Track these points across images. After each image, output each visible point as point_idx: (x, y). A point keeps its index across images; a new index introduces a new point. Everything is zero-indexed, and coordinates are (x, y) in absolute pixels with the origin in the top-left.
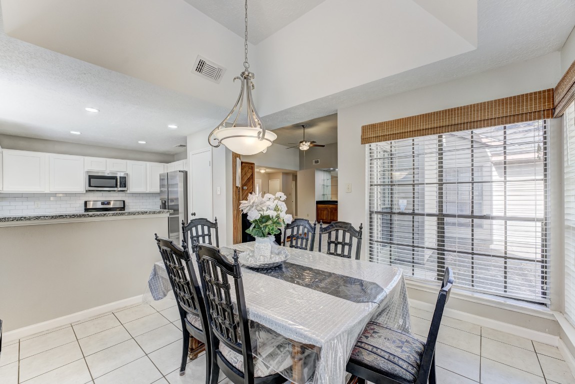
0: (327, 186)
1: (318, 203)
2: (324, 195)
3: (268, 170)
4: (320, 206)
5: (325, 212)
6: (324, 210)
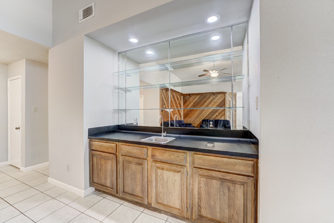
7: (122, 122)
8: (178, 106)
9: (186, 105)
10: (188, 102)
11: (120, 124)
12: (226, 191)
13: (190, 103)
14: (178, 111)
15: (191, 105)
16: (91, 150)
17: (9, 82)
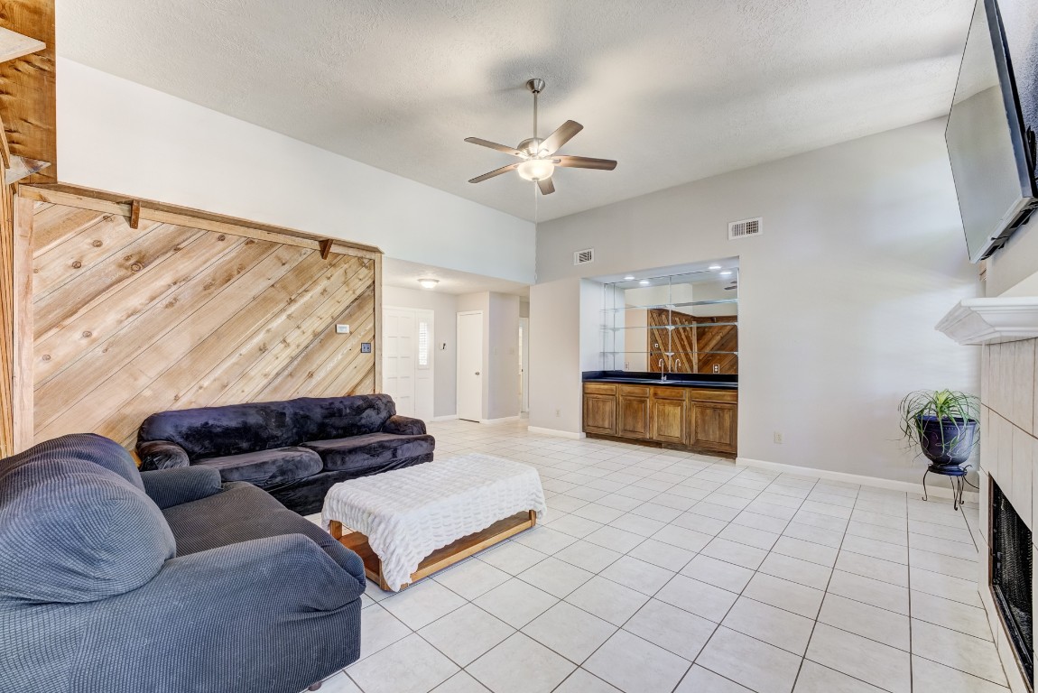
0: (614, 330)
1: (589, 377)
2: (604, 354)
3: (445, 283)
4: (593, 386)
5: (609, 407)
6: (604, 402)
7: (609, 368)
8: (686, 343)
9: (703, 342)
10: (709, 335)
11: (606, 370)
12: (717, 417)
13: (713, 336)
14: (687, 355)
15: (714, 343)
16: (584, 393)
17: (459, 317)
